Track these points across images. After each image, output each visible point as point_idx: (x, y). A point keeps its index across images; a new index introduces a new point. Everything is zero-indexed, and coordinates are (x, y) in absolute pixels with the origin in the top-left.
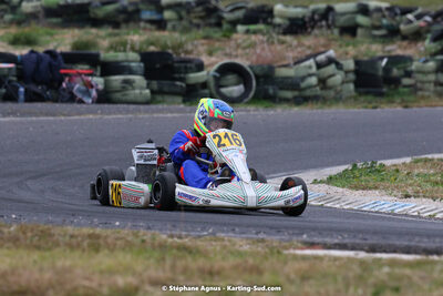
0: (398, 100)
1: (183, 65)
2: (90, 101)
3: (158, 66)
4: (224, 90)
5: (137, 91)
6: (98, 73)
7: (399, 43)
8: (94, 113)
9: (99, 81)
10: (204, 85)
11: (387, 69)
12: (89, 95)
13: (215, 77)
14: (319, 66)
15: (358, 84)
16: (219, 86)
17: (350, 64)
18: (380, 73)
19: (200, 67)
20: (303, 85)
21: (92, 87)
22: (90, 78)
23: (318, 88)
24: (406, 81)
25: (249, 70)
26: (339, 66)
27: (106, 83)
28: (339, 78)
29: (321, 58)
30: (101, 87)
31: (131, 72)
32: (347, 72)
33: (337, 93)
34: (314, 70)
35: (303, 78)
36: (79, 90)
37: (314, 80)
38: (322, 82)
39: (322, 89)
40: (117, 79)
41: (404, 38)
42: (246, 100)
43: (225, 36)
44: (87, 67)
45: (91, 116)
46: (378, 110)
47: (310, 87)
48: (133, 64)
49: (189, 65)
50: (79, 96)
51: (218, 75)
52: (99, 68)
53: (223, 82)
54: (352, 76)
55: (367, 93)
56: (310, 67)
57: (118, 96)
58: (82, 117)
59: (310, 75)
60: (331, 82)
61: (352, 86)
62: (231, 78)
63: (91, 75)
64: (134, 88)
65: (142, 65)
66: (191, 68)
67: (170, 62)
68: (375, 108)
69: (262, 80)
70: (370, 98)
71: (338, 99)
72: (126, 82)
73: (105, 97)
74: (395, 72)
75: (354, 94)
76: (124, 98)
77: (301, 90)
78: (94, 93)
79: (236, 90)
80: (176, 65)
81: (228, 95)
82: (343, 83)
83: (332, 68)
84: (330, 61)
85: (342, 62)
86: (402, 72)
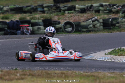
0: (116, 30)
1: (54, 23)
2: (29, 34)
3: (47, 23)
4: (66, 29)
5: (42, 31)
6: (31, 26)
7: (112, 14)
8: (31, 37)
9: (31, 28)
10: (61, 28)
11: (112, 22)
12: (28, 32)
13: (63, 26)
14: (93, 21)
15: (104, 26)
16: (65, 28)
17: (101, 21)
18: (110, 23)
19: (59, 23)
20: (89, 27)
21: (29, 30)
22: (28, 28)
23: (93, 28)
24: (117, 25)
25: (73, 23)
26: (98, 21)
27: (33, 29)
28: (98, 25)
29: (93, 19)
30: (31, 30)
31: (40, 25)
32: (101, 23)
33: (98, 29)
34: (91, 23)
35: (88, 25)
36: (25, 31)
37: (91, 26)
38: (94, 26)
39: (94, 28)
40: (36, 27)
41: (114, 13)
42: (73, 32)
43: (62, 14)
44: (27, 24)
45: (31, 38)
46: (112, 33)
47: (90, 27)
48: (40, 23)
49: (56, 23)
50: (26, 33)
51: (64, 25)
52: (31, 25)
53: (66, 27)
54: (102, 24)
55: (107, 29)
56: (90, 22)
57: (36, 32)
58: (29, 39)
59: (91, 24)
60: (96, 26)
61: (102, 27)
62: (68, 26)
63: (29, 26)
64: (41, 30)
65: (43, 23)
66: (57, 23)
67: (51, 22)
68: (111, 32)
69: (77, 26)
70: (108, 30)
71: (98, 31)
72: (38, 28)
73: (33, 33)
74: (114, 22)
75: (103, 29)
76: (38, 33)
77: (88, 28)
78: (30, 32)
79: (70, 29)
80: (53, 23)
81: (68, 31)
82: (100, 26)
83: (96, 22)
84: (96, 20)
85: (99, 20)
86: (116, 22)
